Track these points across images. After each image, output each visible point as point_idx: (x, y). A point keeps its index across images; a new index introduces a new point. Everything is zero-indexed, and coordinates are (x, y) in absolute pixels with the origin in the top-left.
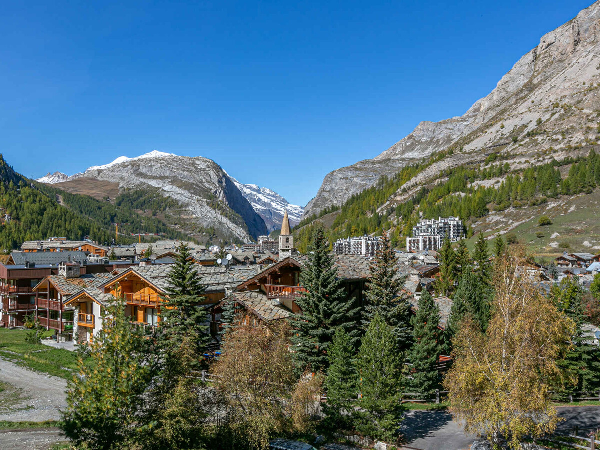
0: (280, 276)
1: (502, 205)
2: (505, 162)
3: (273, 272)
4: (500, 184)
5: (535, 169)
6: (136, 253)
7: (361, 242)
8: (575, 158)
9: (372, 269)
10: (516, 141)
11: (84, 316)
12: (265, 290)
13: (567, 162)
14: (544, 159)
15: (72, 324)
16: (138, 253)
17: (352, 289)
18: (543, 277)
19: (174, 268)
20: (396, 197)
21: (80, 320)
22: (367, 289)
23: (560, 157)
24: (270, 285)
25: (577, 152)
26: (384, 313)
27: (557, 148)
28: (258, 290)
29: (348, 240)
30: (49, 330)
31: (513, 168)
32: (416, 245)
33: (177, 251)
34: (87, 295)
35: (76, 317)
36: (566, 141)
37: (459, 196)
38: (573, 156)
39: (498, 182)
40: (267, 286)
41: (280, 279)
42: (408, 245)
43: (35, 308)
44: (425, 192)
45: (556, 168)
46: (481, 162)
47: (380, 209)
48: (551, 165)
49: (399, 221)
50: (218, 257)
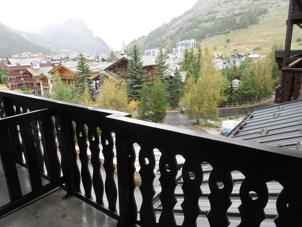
0: (121, 65)
1: (212, 34)
2: (214, 15)
3: (118, 63)
4: (211, 25)
5: (227, 17)
6: (61, 58)
7: (155, 51)
8: (242, 12)
9: (156, 61)
10: (219, 5)
11: (44, 84)
12: (115, 71)
13: (239, 14)
14: (230, 13)
15: (40, 87)
16: (63, 58)
17: (149, 69)
18: (224, 63)
19: (78, 63)
20: (169, 31)
21: (43, 85)
22: (154, 69)
23: (236, 12)
24: (117, 69)
25: (243, 10)
26: (161, 78)
27: (236, 8)
28: (113, 71)
29: (150, 50)
30: (31, 90)
31: (217, 17)
32: (177, 52)
33: (79, 56)
34: (44, 75)
35: (41, 84)
36: (240, 5)
37: (195, 30)
38: (242, 11)
39: (211, 24)
40: (116, 69)
41: (121, 66)
42: (174, 52)
43: (24, 82)
44: (181, 28)
45: (235, 17)
46: (205, 15)
47: (163, 36)
48: (233, 16)
49: (170, 42)
50: (96, 58)
